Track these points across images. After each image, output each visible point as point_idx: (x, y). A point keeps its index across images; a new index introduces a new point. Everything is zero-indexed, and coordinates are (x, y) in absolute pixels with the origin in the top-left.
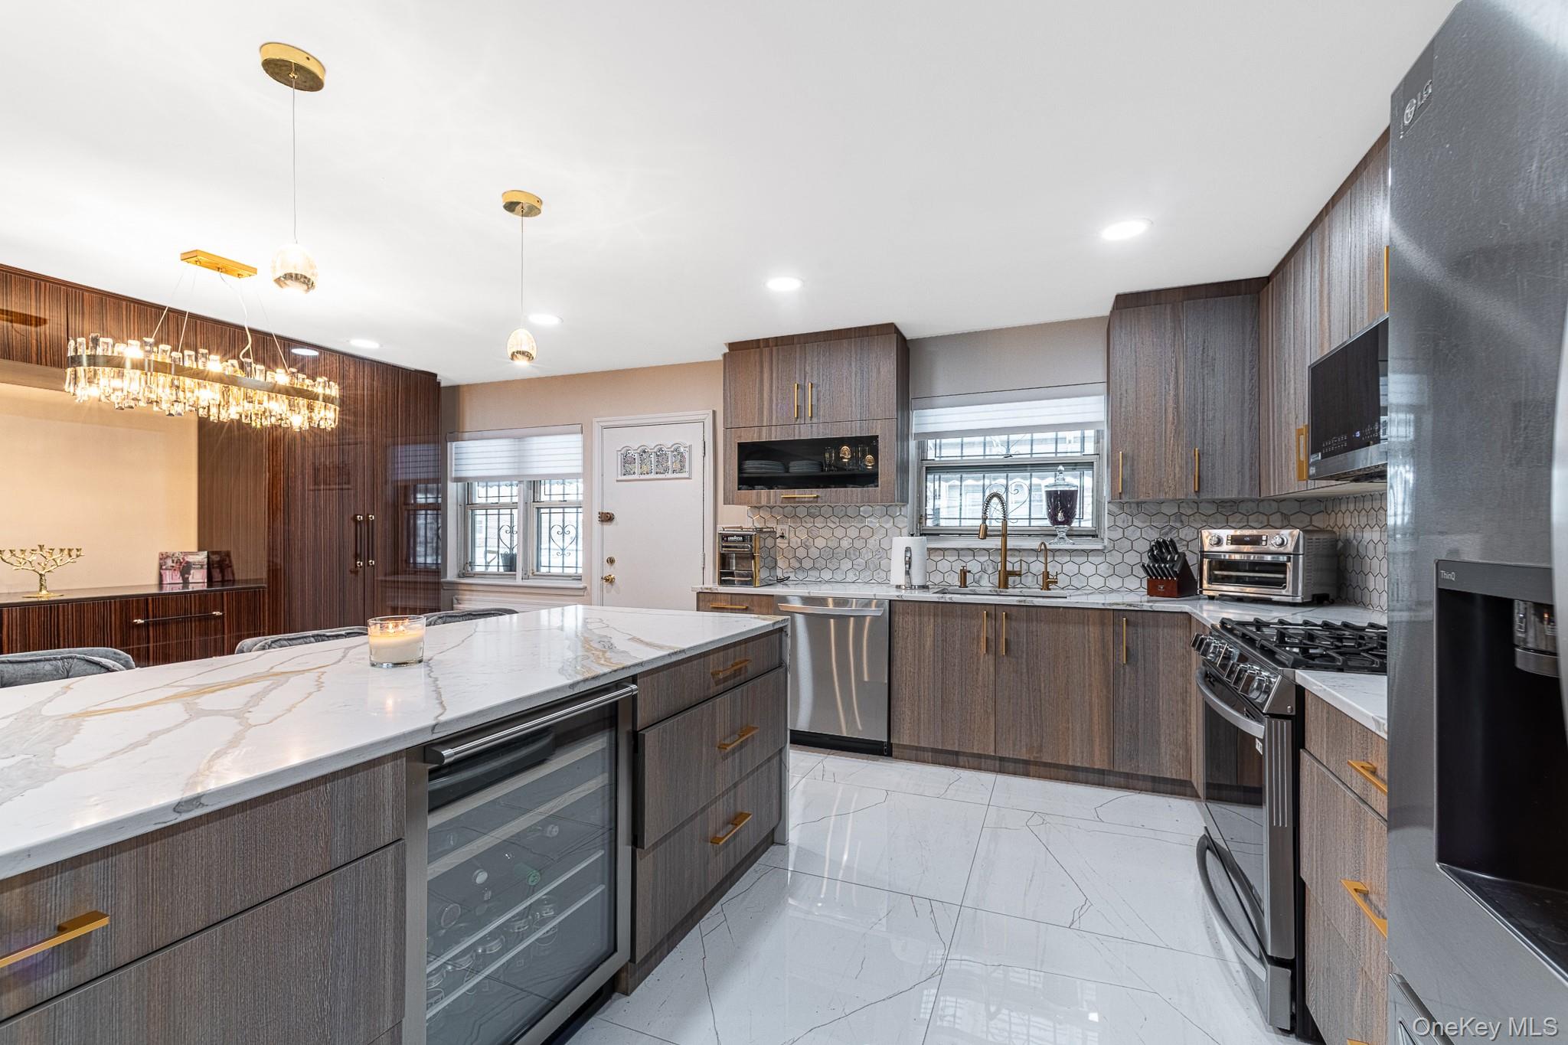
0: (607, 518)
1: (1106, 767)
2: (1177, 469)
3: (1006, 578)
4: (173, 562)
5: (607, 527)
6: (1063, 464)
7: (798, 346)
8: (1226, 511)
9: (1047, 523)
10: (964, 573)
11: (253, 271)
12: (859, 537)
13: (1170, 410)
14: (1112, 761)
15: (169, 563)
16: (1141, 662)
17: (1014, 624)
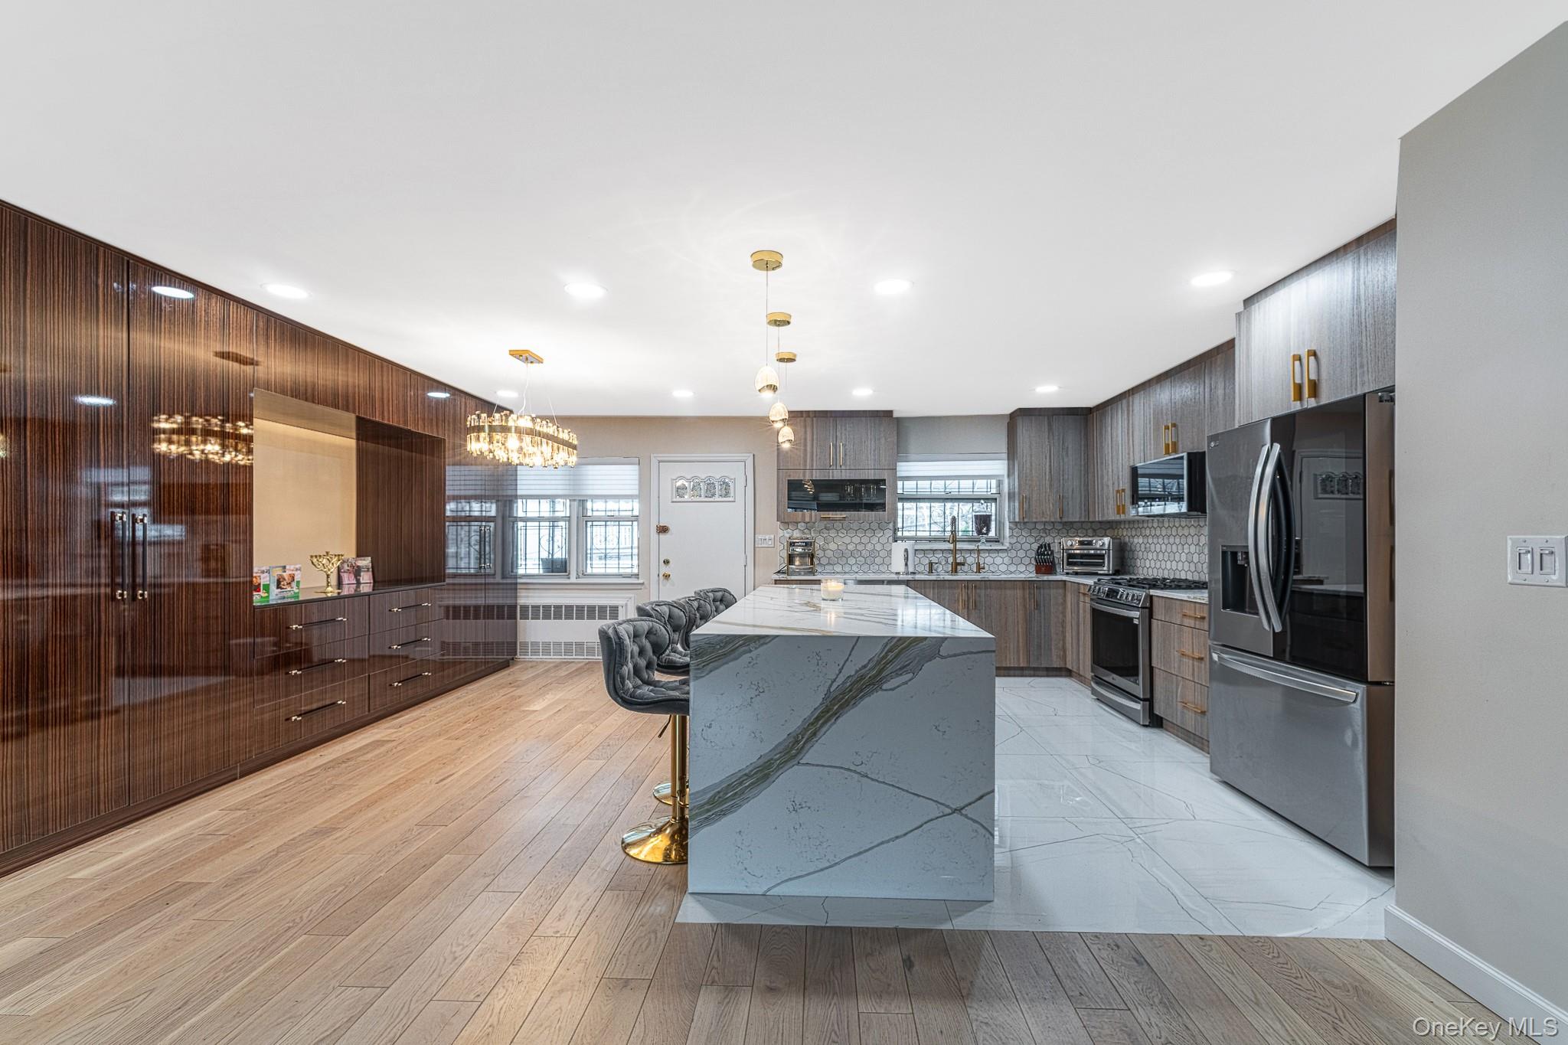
0: (663, 530)
1: (1025, 665)
2: (1051, 505)
3: (956, 567)
4: (348, 566)
5: (662, 536)
6: (983, 499)
7: (831, 419)
8: (1068, 527)
9: (975, 534)
10: (931, 564)
11: (540, 361)
12: (860, 543)
13: (1047, 473)
14: (1029, 662)
15: (346, 567)
16: (1042, 608)
17: (978, 591)
